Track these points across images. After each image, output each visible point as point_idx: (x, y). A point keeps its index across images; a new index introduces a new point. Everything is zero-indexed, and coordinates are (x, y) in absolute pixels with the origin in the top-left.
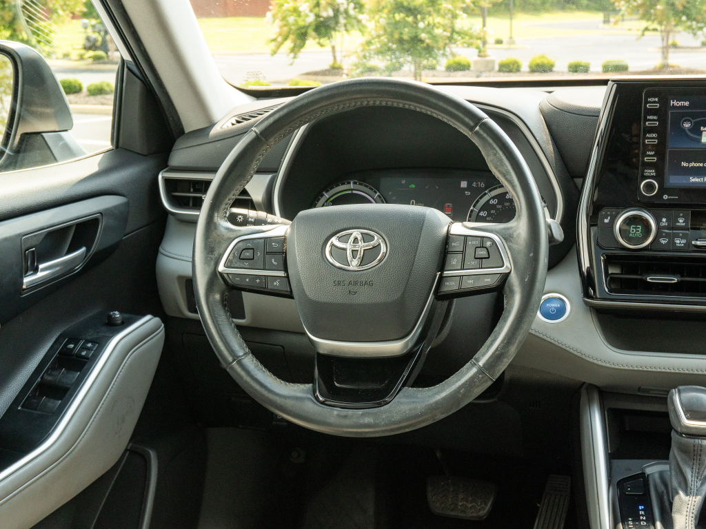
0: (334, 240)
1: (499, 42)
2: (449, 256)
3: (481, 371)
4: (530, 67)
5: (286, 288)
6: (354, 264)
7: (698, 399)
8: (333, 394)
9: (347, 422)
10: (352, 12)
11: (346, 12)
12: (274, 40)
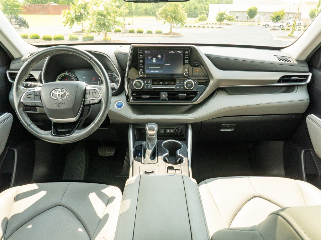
0: (53, 92)
1: (129, 24)
2: (86, 95)
3: (95, 124)
4: (137, 32)
5: (41, 105)
6: (59, 98)
7: (152, 127)
8: (57, 133)
9: (61, 140)
10: (86, 14)
11: (84, 14)
12: (64, 22)
